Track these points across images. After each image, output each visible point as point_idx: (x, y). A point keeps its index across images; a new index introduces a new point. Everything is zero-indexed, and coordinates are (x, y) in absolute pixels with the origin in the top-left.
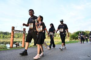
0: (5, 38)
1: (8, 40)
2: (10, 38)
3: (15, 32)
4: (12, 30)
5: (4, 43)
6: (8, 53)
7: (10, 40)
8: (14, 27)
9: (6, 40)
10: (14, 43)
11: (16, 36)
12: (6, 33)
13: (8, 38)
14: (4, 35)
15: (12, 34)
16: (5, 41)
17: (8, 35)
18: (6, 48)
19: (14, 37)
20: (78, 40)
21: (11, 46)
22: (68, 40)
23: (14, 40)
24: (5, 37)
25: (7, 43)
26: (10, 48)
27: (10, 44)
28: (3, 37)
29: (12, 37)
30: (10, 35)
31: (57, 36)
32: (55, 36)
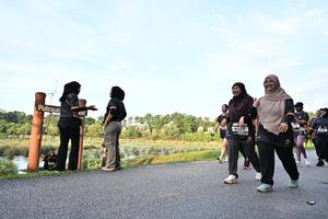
0: (12, 133)
1: (22, 144)
2: (29, 134)
3: (46, 114)
4: (37, 105)
5: (7, 152)
6: (21, 189)
7: (30, 143)
8: (43, 95)
9: (12, 143)
10: (41, 151)
11: (52, 128)
12: (13, 117)
13: (22, 133)
14: (7, 125)
15: (36, 121)
16: (8, 147)
17: (23, 123)
18: (12, 170)
19: (42, 131)
24: (10, 130)
25: (17, 153)
26: (29, 170)
27: (27, 156)
28: (4, 131)
29: (34, 130)
30: (27, 124)
31: (201, 129)
32: (194, 130)
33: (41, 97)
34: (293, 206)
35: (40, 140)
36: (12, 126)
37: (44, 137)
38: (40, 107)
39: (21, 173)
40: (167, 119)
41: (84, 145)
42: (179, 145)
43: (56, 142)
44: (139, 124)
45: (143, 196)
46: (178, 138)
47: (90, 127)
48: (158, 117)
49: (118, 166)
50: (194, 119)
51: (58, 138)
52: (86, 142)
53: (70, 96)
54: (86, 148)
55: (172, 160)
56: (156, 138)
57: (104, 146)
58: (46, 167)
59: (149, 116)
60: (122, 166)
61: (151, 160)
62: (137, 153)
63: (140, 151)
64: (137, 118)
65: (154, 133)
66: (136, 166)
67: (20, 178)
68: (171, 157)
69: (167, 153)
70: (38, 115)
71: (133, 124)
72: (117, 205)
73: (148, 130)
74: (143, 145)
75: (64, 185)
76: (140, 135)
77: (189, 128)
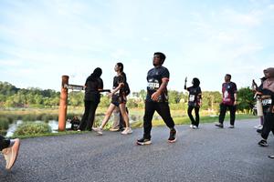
0: (47, 104)
1: (54, 112)
2: (58, 105)
3: (70, 91)
4: (63, 85)
5: (44, 117)
6: (55, 143)
7: (59, 111)
8: (67, 77)
9: (47, 111)
10: (67, 117)
11: (74, 100)
12: (47, 93)
13: (54, 104)
14: (44, 99)
15: (63, 96)
16: (45, 114)
17: (54, 97)
18: (48, 130)
19: (67, 103)
20: (240, 112)
21: (62, 126)
22: (212, 111)
23: (68, 112)
24: (45, 102)
25: (51, 118)
26: (59, 130)
27: (57, 120)
28: (41, 103)
29: (62, 102)
30: (57, 98)
31: (182, 100)
32: (177, 101)
33: (66, 79)
34: (257, 159)
35: (66, 109)
36: (47, 100)
37: (68, 107)
38: (66, 85)
41: (96, 113)
44: (135, 97)
50: (177, 93)
54: (98, 115)
59: (143, 91)
62: (134, 119)
63: (137, 117)
64: (134, 93)
67: (53, 135)
70: (64, 92)
71: (131, 98)
73: (142, 102)
75: (82, 139)
76: (136, 106)
77: (174, 100)
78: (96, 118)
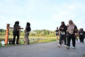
0: (1, 35)
1: (3, 37)
2: (5, 35)
3: (10, 30)
4: (7, 27)
6: (3, 50)
7: (5, 37)
9: (1, 37)
11: (11, 33)
12: (0, 30)
13: (3, 35)
15: (7, 31)
17: (3, 32)
19: (9, 34)
26: (5, 44)
27: (5, 41)
29: (7, 34)
30: (5, 32)
31: (50, 33)
32: (49, 34)
33: (8, 25)
34: (74, 53)
35: (8, 37)
36: (1, 33)
37: (9, 36)
38: (8, 28)
39: (3, 45)
40: (42, 31)
41: (20, 38)
42: (45, 38)
43: (12, 37)
44: (34, 32)
45: (35, 51)
46: (44, 36)
47: (21, 33)
48: (39, 30)
49: (29, 43)
50: (48, 31)
51: (13, 36)
52: (20, 37)
53: (17, 25)
54: (20, 39)
55: (43, 42)
56: (39, 36)
57: (25, 38)
58: (10, 44)
59: (37, 30)
60: (30, 43)
61: (37, 42)
62: (34, 40)
63: (35, 39)
64: (34, 31)
65: (38, 34)
66: (33, 43)
67: (3, 47)
68: (43, 41)
69: (41, 40)
70: (8, 30)
71: (33, 32)
72: (28, 53)
73: (37, 34)
74: (35, 38)
75: (14, 48)
76: (35, 35)
77: (47, 33)
78: (20, 40)
